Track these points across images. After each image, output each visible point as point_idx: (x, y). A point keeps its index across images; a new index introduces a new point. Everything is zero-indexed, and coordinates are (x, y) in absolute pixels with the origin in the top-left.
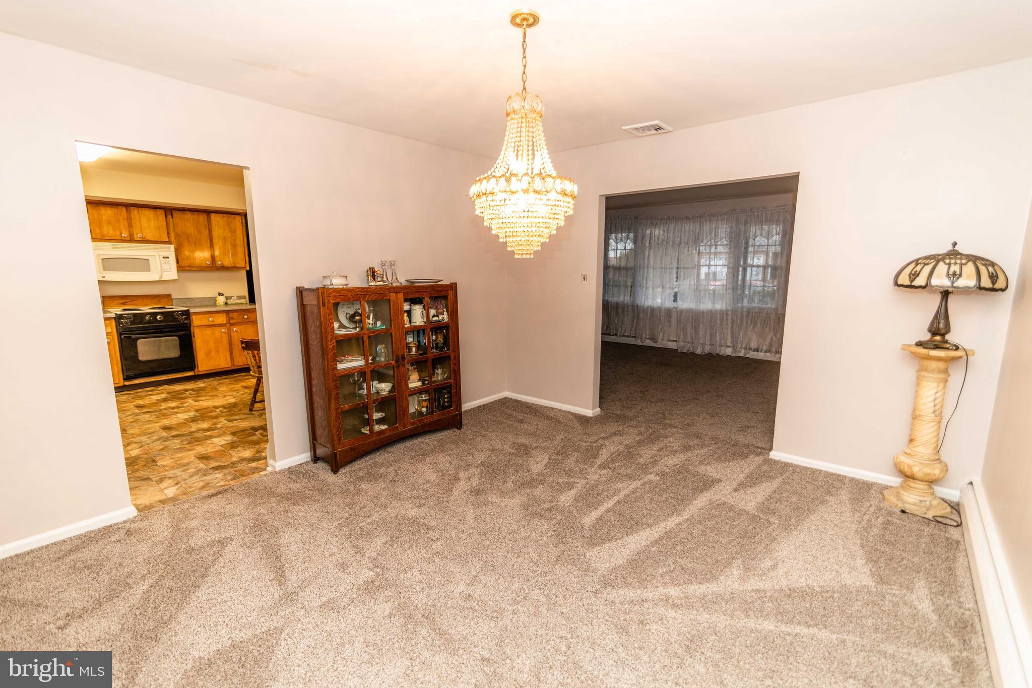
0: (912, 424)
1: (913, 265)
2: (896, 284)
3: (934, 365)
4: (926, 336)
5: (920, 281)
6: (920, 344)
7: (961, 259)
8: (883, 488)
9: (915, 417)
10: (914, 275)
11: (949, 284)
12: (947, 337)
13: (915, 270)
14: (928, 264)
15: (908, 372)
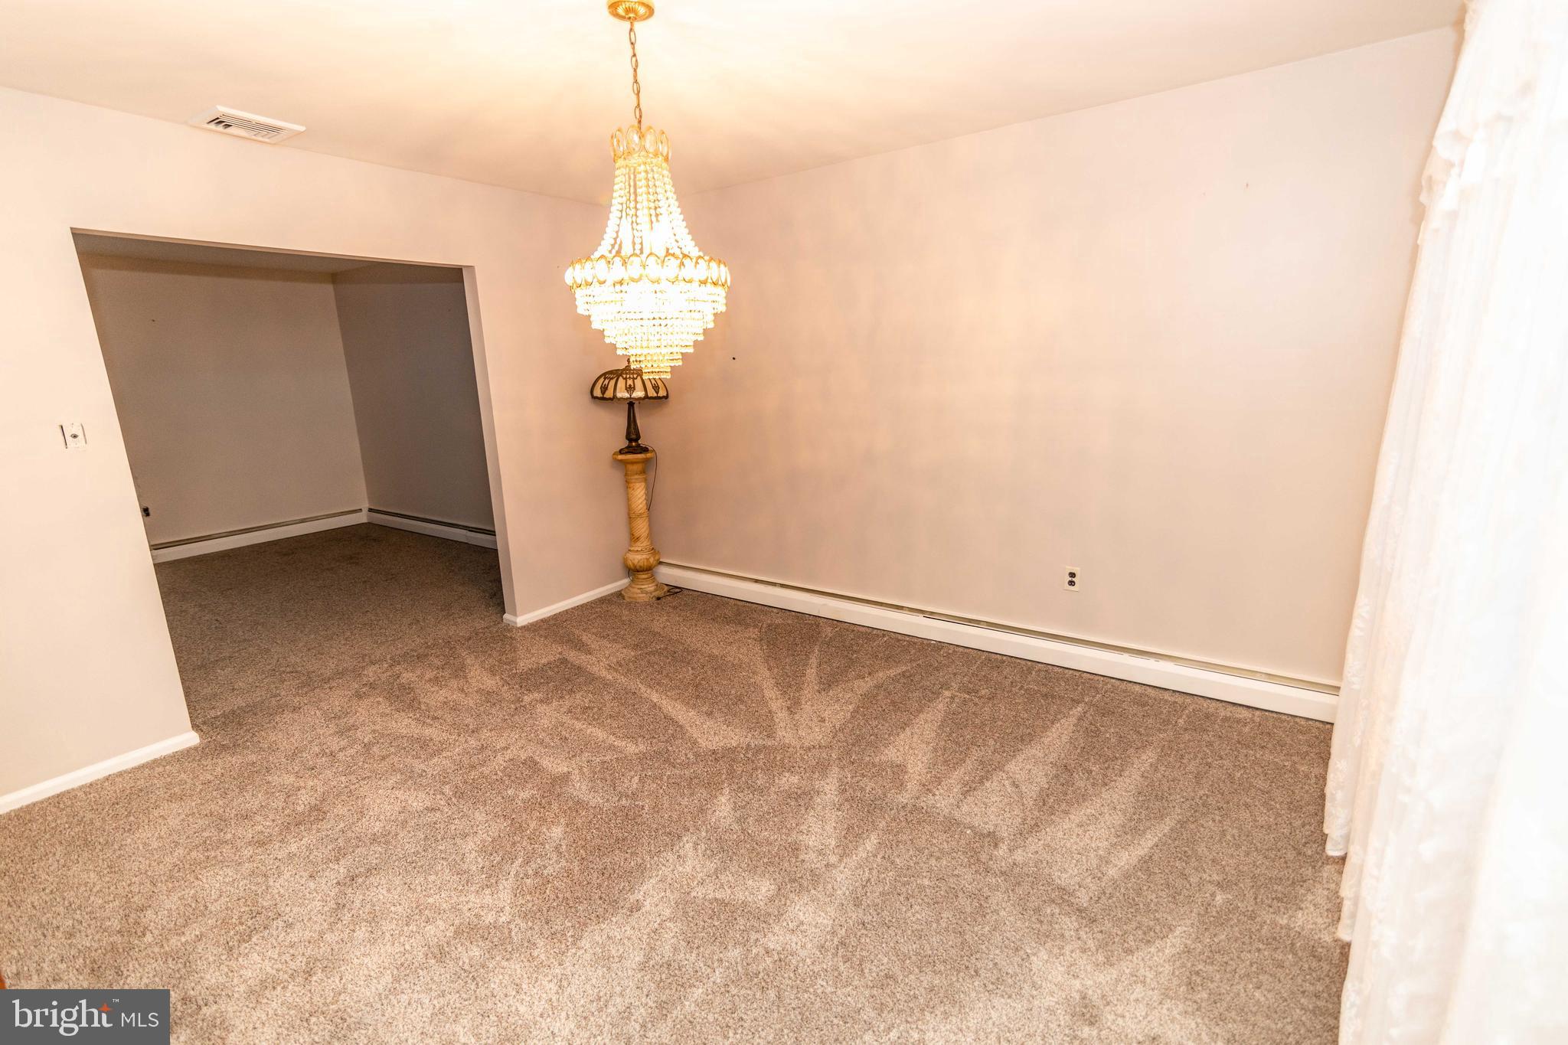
0: (630, 524)
1: (602, 379)
2: (593, 397)
3: (635, 468)
4: (626, 443)
5: (609, 394)
6: (621, 452)
7: (633, 374)
8: (619, 594)
9: (631, 517)
10: (604, 389)
11: (629, 396)
12: (640, 442)
13: (628, 384)
14: (612, 379)
15: (617, 476)
